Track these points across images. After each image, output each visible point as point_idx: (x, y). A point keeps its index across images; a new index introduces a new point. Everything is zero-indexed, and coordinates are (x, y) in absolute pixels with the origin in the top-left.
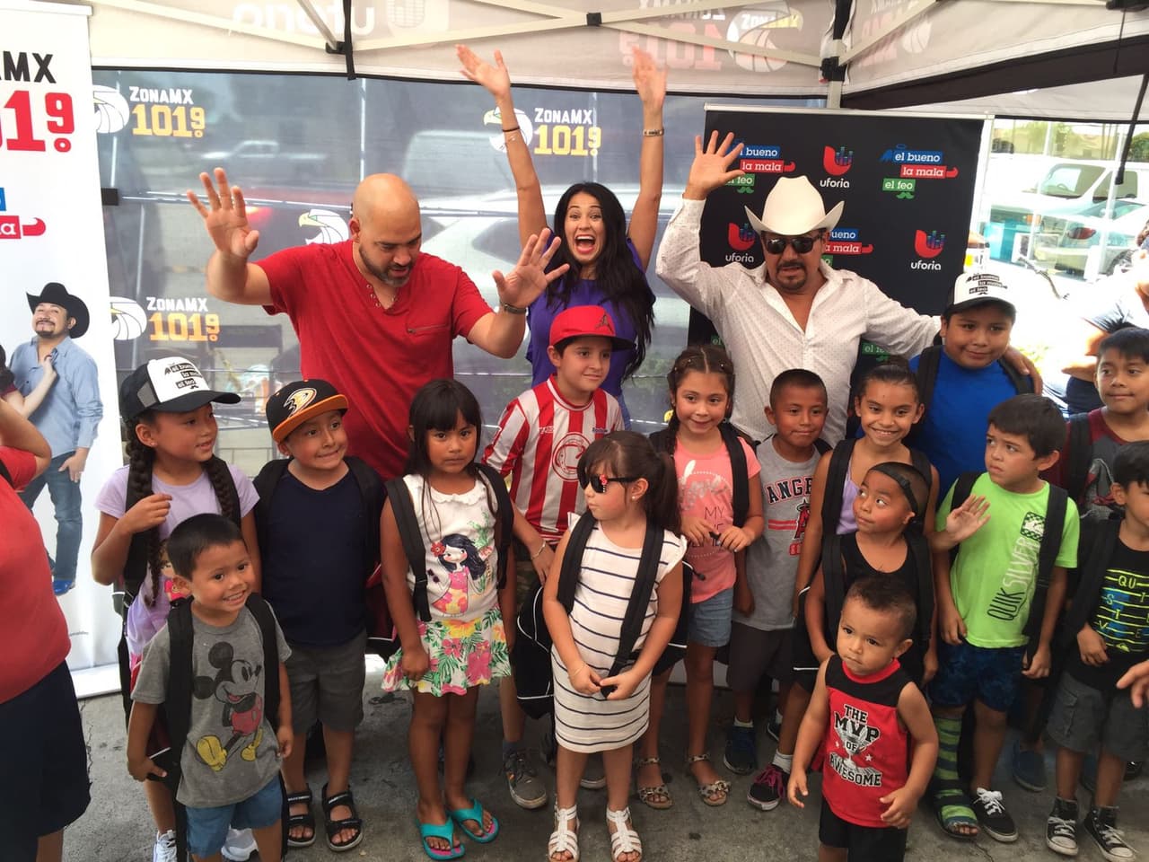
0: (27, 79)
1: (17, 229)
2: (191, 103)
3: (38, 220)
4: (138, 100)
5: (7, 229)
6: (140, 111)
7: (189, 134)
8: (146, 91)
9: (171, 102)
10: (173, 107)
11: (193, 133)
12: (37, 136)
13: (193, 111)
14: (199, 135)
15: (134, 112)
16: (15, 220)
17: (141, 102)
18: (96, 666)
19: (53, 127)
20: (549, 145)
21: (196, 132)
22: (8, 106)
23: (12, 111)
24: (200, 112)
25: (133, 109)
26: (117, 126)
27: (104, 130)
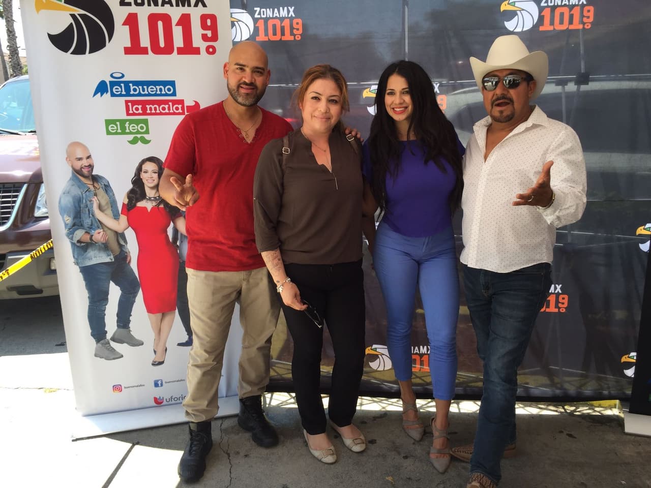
0: (189, 5)
1: (183, 108)
2: (294, 16)
3: (195, 102)
4: (259, 16)
5: (177, 109)
6: (261, 24)
7: (292, 38)
8: (265, 10)
9: (281, 16)
10: (282, 19)
12: (195, 45)
13: (295, 21)
14: (298, 38)
15: (256, 25)
16: (181, 102)
17: (261, 18)
18: (226, 397)
19: (205, 38)
20: (552, 23)
21: (297, 36)
22: (178, 24)
23: (180, 28)
24: (299, 22)
25: (256, 23)
26: (246, 36)
27: (238, 39)
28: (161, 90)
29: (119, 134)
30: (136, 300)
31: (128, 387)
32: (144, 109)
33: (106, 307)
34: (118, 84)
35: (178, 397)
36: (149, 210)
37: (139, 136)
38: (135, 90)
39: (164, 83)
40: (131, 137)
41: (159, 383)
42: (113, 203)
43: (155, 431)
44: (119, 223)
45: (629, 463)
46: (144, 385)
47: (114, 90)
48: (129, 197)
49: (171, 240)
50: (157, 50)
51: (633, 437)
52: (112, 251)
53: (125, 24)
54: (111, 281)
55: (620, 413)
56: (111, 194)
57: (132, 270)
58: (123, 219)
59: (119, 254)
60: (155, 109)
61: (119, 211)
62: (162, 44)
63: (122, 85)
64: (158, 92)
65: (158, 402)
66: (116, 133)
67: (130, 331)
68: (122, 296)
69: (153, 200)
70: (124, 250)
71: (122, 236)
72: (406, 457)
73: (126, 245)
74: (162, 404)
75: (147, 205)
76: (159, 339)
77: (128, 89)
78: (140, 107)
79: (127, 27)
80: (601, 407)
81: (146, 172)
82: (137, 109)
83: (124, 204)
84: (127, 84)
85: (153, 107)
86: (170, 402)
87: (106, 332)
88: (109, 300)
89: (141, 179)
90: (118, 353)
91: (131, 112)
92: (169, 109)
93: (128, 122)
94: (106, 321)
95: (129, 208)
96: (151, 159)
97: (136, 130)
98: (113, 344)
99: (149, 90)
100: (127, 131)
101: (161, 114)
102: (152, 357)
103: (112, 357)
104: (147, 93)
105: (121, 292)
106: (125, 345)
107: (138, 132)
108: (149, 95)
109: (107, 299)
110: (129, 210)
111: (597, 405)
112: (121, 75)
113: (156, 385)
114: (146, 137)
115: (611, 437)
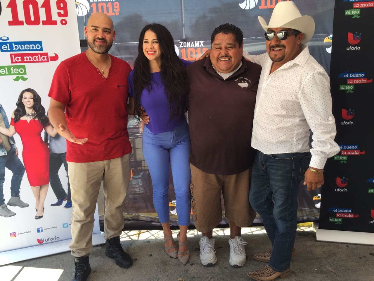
1: (47, 58)
3: (55, 54)
5: (44, 58)
6: (94, 6)
7: (113, 14)
11: (115, 13)
12: (53, 19)
13: (115, 4)
14: (117, 14)
15: (91, 7)
16: (46, 54)
17: (94, 2)
19: (59, 15)
20: (266, 4)
21: (116, 13)
22: (42, 7)
23: (44, 9)
24: (117, 4)
25: (91, 5)
26: (85, 13)
27: (80, 15)
28: (33, 47)
29: (7, 75)
30: (23, 179)
31: (21, 234)
32: (23, 59)
33: (4, 184)
34: (5, 44)
35: (53, 238)
36: (28, 122)
37: (20, 76)
38: (16, 47)
39: (35, 43)
40: (15, 77)
41: (40, 230)
42: (5, 118)
43: (38, 260)
44: (9, 131)
45: (319, 258)
46: (30, 232)
47: (3, 48)
48: (15, 114)
49: (43, 140)
50: (29, 22)
51: (321, 243)
52: (6, 149)
53: (8, 6)
54: (6, 168)
55: (314, 229)
56: (3, 113)
57: (19, 160)
58: (12, 128)
59: (11, 150)
60: (30, 59)
61: (9, 123)
62: (32, 19)
63: (8, 44)
64: (31, 48)
65: (40, 242)
66: (5, 74)
67: (20, 198)
68: (13, 176)
69: (31, 116)
70: (13, 147)
71: (12, 139)
72: (192, 264)
73: (14, 145)
74: (43, 243)
75: (27, 119)
76: (39, 202)
77: (11, 47)
78: (20, 58)
79: (10, 9)
80: (304, 227)
81: (25, 98)
82: (18, 59)
83: (12, 119)
84: (11, 43)
85: (28, 58)
86: (48, 242)
87: (4, 200)
88: (5, 179)
89: (23, 103)
90: (13, 213)
91: (14, 61)
92: (39, 59)
93: (12, 68)
94: (4, 193)
95: (16, 121)
96: (29, 90)
97: (18, 72)
98: (9, 207)
99: (25, 47)
100: (12, 73)
101: (33, 62)
102: (35, 214)
103: (9, 216)
104: (24, 49)
105: (12, 174)
106: (17, 207)
107: (19, 74)
108: (25, 50)
109: (4, 179)
110: (15, 122)
111: (302, 226)
112: (7, 38)
113: (38, 231)
114: (25, 76)
115: (309, 243)
